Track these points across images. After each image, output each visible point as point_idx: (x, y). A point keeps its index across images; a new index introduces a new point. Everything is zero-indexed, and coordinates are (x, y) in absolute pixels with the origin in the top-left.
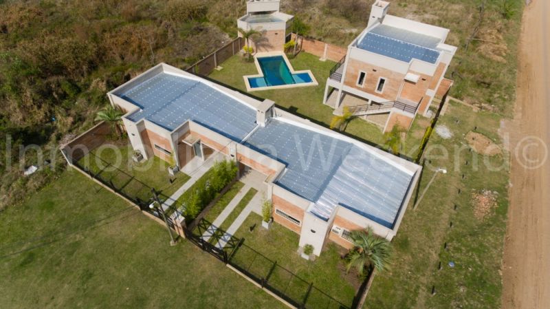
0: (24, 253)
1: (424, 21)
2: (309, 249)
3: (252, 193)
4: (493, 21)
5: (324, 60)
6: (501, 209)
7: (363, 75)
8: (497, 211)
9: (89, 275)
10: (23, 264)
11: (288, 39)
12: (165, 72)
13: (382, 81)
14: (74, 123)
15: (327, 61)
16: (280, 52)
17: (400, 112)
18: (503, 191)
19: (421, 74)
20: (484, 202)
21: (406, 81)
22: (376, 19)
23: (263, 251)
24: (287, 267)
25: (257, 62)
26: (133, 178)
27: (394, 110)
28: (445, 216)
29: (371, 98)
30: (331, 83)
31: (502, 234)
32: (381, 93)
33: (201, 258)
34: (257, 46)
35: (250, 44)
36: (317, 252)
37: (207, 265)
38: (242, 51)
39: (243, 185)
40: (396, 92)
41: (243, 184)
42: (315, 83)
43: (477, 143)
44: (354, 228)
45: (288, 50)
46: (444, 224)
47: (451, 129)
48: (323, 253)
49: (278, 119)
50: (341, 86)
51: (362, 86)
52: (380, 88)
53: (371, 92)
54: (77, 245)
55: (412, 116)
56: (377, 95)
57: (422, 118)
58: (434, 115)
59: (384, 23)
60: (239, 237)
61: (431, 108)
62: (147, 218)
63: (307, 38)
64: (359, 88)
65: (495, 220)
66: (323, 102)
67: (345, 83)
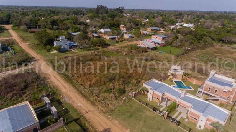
0: (130, 114)
1: (227, 77)
3: (180, 113)
5: (194, 84)
7: (210, 88)
9: (145, 121)
10: (130, 116)
11: (183, 77)
12: (153, 81)
13: (216, 91)
15: (195, 84)
16: (180, 80)
17: (222, 99)
19: (228, 90)
21: (224, 91)
22: (212, 75)
25: (174, 82)
27: (220, 99)
29: (212, 95)
30: (199, 89)
32: (216, 94)
34: (173, 78)
35: (171, 77)
37: (173, 125)
38: (169, 79)
39: (178, 110)
40: (221, 94)
42: (193, 89)
45: (183, 80)
49: (187, 95)
50: (203, 91)
51: (210, 91)
52: (215, 93)
54: (140, 115)
55: (226, 101)
56: (214, 94)
57: (229, 103)
58: (234, 104)
59: (214, 76)
60: (180, 121)
62: (155, 113)
63: (188, 77)
64: (209, 92)
66: (197, 95)
67: (204, 90)
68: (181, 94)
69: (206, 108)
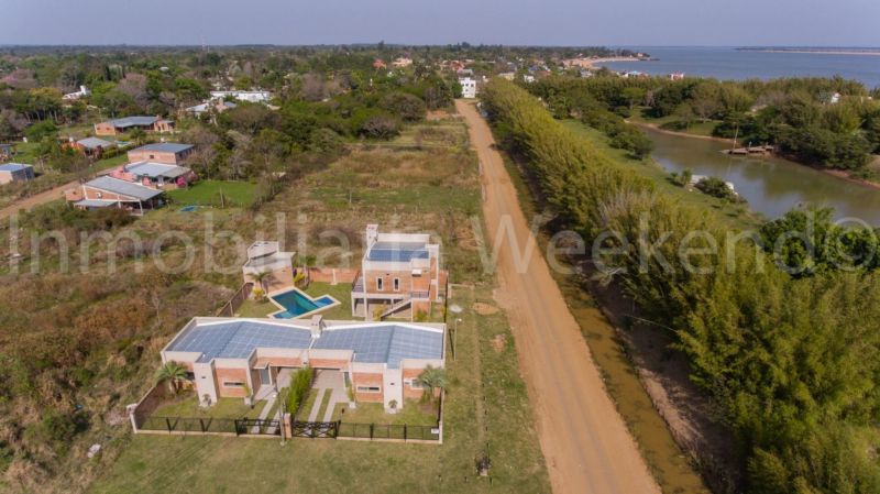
1: (407, 232)
2: (393, 404)
3: (328, 393)
4: (462, 221)
5: (336, 284)
6: (510, 342)
7: (380, 281)
8: (509, 345)
11: (295, 273)
12: (199, 324)
13: (396, 281)
14: (110, 401)
15: (339, 284)
16: (291, 288)
17: (418, 299)
18: (508, 332)
19: (422, 268)
20: (498, 342)
21: (414, 276)
22: (372, 239)
23: (359, 421)
24: (383, 423)
25: (272, 301)
26: (212, 419)
27: (413, 300)
28: (477, 358)
29: (392, 297)
30: (355, 295)
31: (515, 355)
32: (399, 290)
33: (314, 444)
34: (266, 287)
35: (257, 287)
36: (400, 405)
38: (252, 296)
40: (410, 286)
41: (317, 390)
42: (337, 303)
43: (483, 309)
44: (419, 373)
45: (298, 283)
46: (478, 362)
47: (460, 305)
48: (404, 406)
50: (365, 295)
51: (382, 290)
52: (397, 288)
53: (391, 292)
55: (427, 300)
57: (436, 304)
58: (444, 299)
59: (379, 240)
60: (337, 420)
61: (440, 295)
62: (248, 439)
63: (313, 269)
64: (380, 292)
65: (508, 350)
66: (354, 315)
67: (368, 292)
68: (309, 331)
69: (390, 344)
